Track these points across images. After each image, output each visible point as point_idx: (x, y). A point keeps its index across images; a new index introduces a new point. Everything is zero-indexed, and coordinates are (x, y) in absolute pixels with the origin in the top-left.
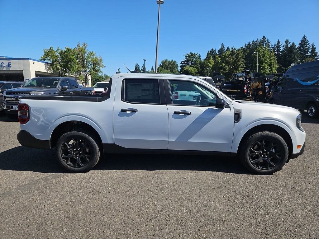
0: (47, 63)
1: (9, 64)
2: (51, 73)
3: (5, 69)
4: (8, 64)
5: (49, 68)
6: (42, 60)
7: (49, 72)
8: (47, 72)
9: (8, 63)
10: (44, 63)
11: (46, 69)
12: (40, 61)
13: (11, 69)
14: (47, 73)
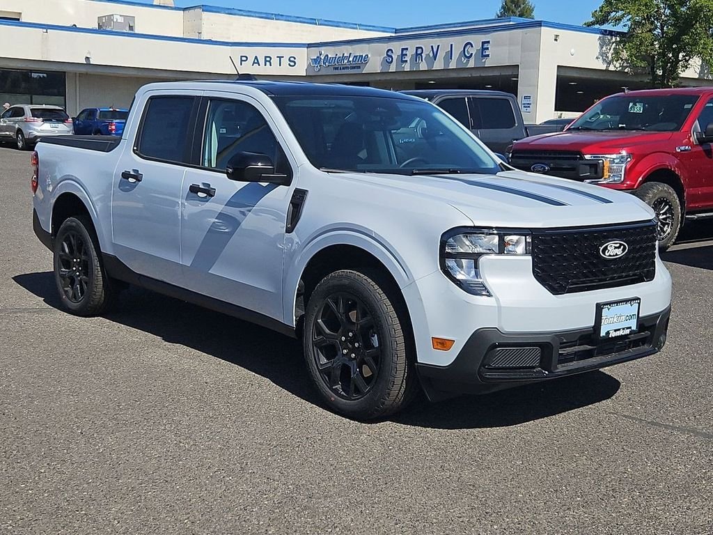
0: (611, 33)
1: (485, 46)
2: (621, 73)
3: (471, 64)
4: (483, 46)
5: (617, 52)
6: (593, 23)
7: (612, 68)
8: (603, 67)
9: (484, 43)
10: (598, 36)
11: (603, 55)
12: (588, 27)
13: (488, 63)
14: (607, 71)
